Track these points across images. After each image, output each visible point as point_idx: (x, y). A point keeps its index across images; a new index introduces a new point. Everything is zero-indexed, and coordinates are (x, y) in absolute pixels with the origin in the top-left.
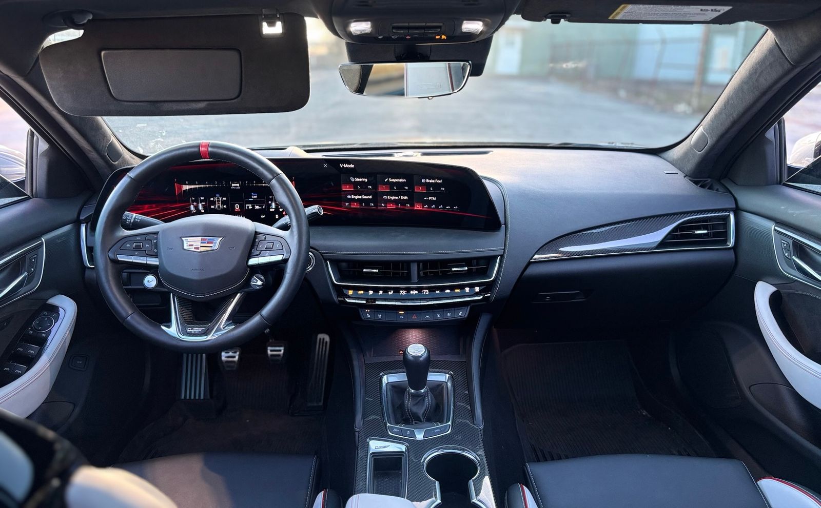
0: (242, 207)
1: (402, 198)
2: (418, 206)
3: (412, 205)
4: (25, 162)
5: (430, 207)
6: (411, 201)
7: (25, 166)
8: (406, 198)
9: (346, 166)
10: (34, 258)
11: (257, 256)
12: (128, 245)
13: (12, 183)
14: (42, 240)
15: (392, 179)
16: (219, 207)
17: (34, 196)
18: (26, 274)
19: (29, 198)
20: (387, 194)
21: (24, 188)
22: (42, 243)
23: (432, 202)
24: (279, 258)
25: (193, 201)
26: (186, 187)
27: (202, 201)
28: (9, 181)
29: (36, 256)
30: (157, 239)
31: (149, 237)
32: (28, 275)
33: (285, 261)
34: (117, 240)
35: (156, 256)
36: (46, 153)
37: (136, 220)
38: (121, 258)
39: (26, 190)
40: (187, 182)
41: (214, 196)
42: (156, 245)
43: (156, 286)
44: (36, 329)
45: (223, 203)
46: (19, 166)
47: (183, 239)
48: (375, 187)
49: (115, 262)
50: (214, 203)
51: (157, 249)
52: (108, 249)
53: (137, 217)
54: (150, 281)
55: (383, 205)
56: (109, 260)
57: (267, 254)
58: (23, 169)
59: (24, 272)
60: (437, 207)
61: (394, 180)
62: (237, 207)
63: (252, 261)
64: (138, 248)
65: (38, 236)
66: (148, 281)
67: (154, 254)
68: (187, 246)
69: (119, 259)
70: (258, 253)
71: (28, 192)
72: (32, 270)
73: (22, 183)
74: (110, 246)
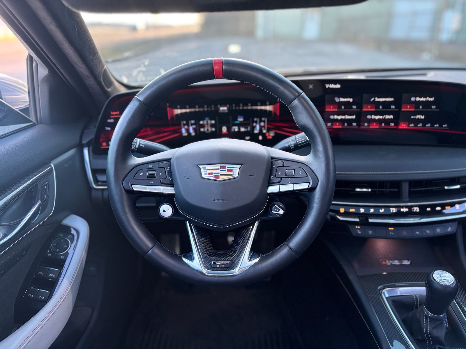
0: (229, 129)
1: (387, 117)
2: (403, 125)
3: (397, 124)
4: (27, 91)
5: (416, 125)
6: (396, 120)
7: (28, 95)
8: (391, 117)
9: (332, 86)
10: (46, 185)
11: (278, 183)
12: (142, 174)
13: (17, 110)
14: (51, 166)
15: (379, 98)
16: (208, 130)
17: (39, 123)
18: (39, 202)
19: (34, 125)
20: (371, 113)
21: (29, 116)
22: (52, 168)
23: (420, 120)
24: (305, 186)
25: (184, 125)
26: (178, 111)
27: (192, 124)
28: (14, 108)
29: (47, 182)
30: (170, 166)
31: (161, 164)
32: (42, 203)
33: (312, 190)
34: (130, 169)
35: (171, 184)
36: (47, 79)
37: (141, 145)
38: (136, 188)
39: (31, 117)
40: (178, 107)
41: (203, 119)
42: (170, 173)
43: (173, 215)
44: (55, 252)
45: (212, 126)
46: (22, 94)
47: (201, 167)
48: (360, 107)
49: (130, 192)
50: (203, 126)
51: (171, 177)
52: (122, 179)
53: (141, 143)
54: (166, 210)
55: (366, 124)
56: (124, 191)
57: (289, 182)
58: (25, 97)
59: (38, 201)
60: (424, 125)
61: (381, 100)
62: (224, 129)
63: (272, 189)
64: (152, 177)
65: (46, 163)
66: (164, 211)
67: (169, 182)
68: (205, 174)
69: (135, 189)
70: (278, 181)
71: (33, 119)
72: (45, 197)
73: (26, 110)
74: (124, 176)
